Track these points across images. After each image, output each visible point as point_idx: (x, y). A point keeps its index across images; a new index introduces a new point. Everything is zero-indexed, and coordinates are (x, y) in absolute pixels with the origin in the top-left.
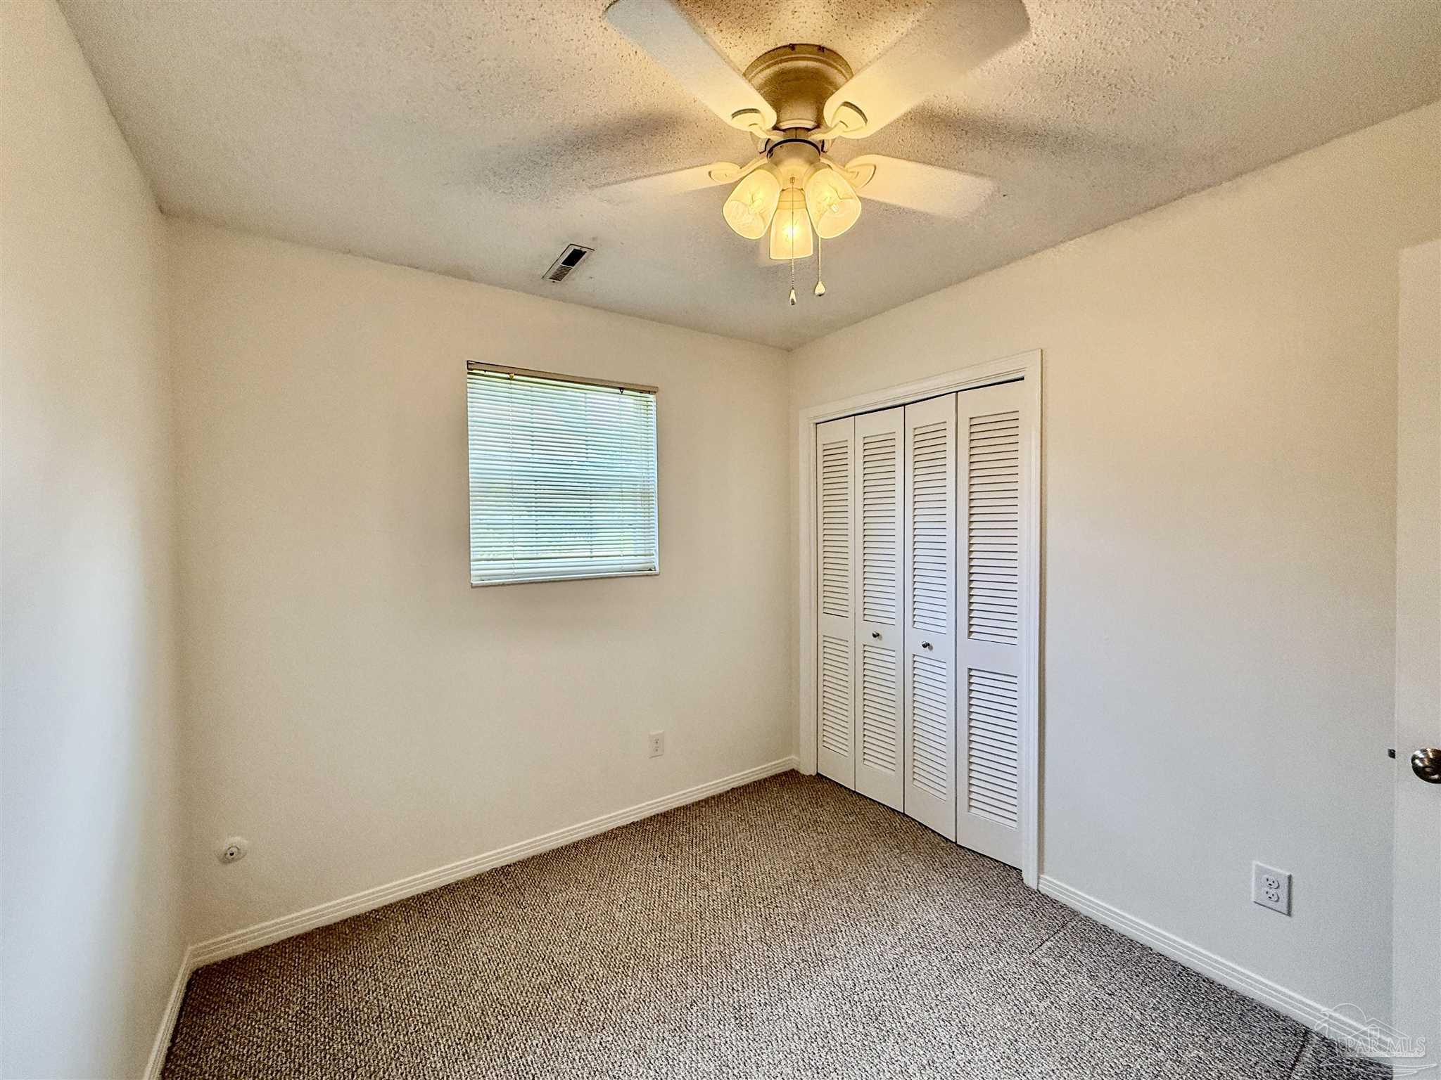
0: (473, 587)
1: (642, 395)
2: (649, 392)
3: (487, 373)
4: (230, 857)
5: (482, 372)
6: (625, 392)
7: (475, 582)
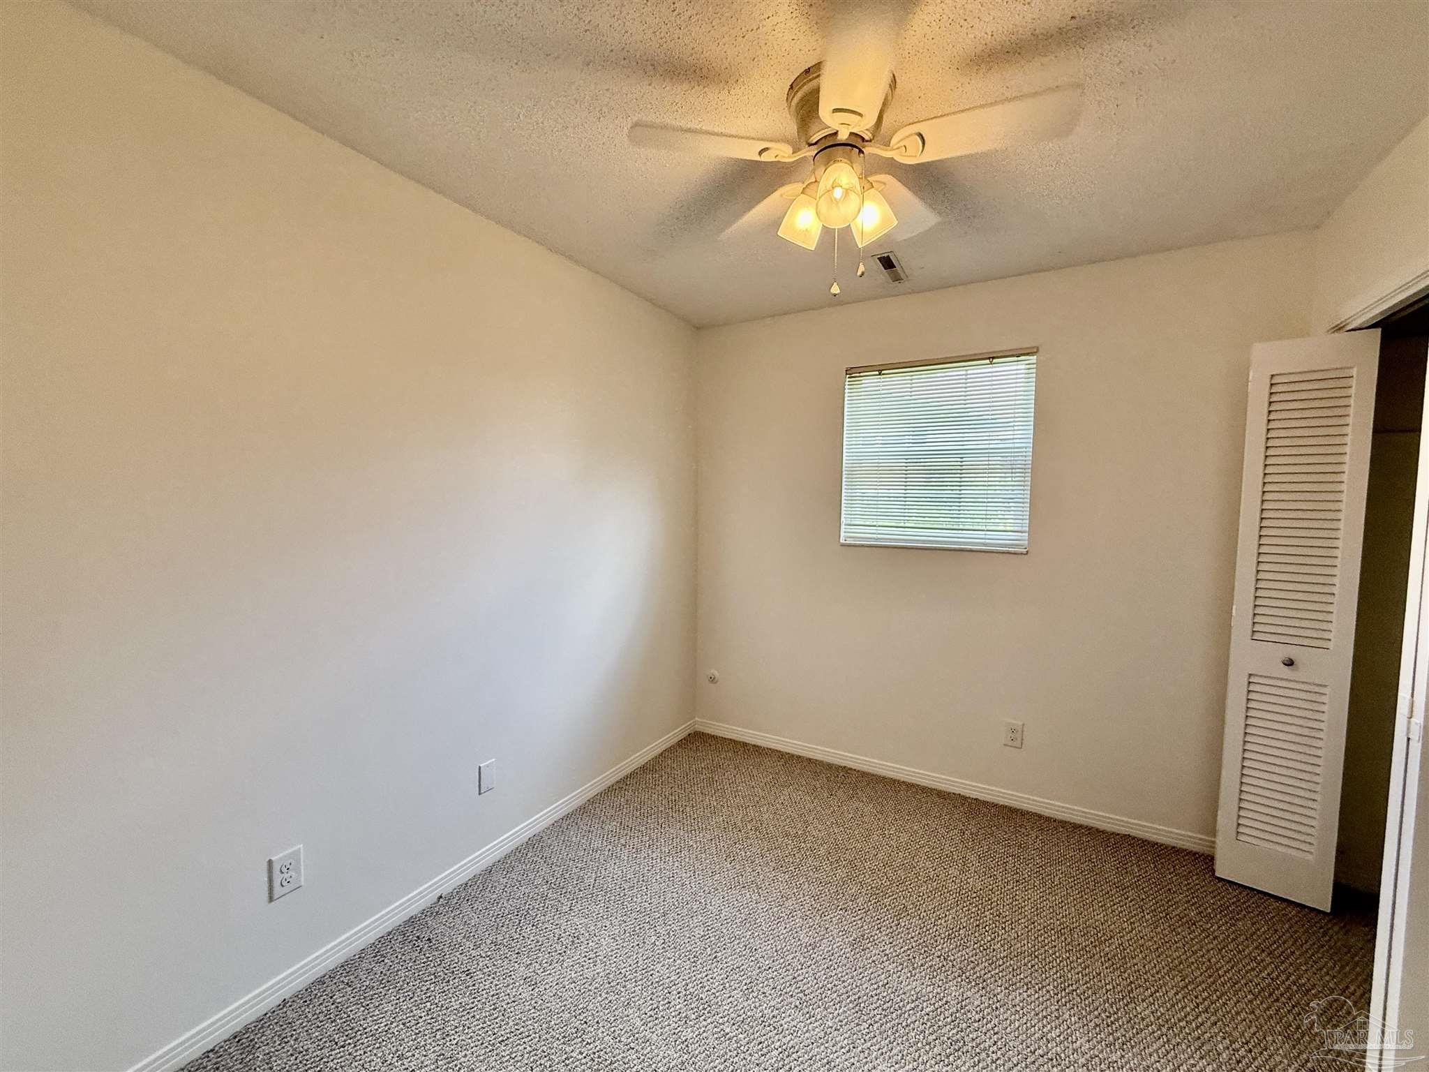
0: (843, 545)
1: (1019, 358)
2: (1028, 354)
3: (861, 374)
4: (712, 680)
5: (858, 375)
6: (995, 361)
7: (842, 541)
